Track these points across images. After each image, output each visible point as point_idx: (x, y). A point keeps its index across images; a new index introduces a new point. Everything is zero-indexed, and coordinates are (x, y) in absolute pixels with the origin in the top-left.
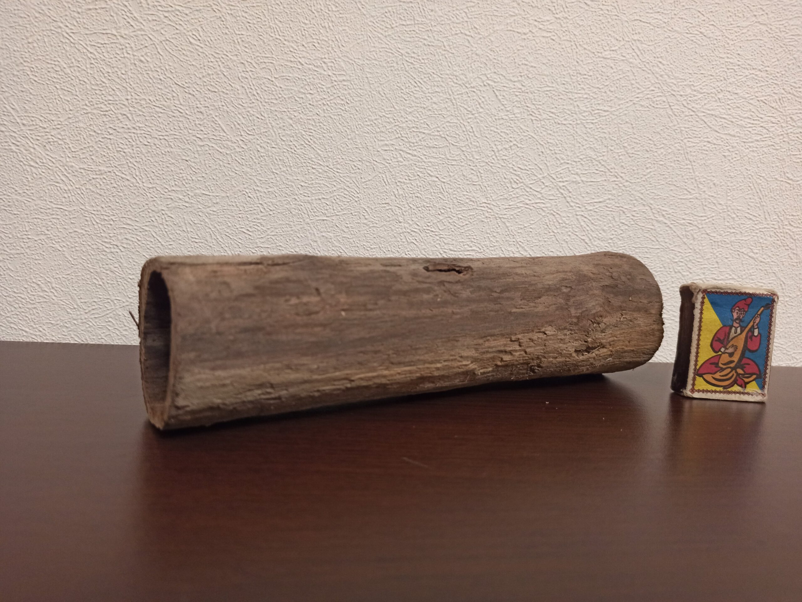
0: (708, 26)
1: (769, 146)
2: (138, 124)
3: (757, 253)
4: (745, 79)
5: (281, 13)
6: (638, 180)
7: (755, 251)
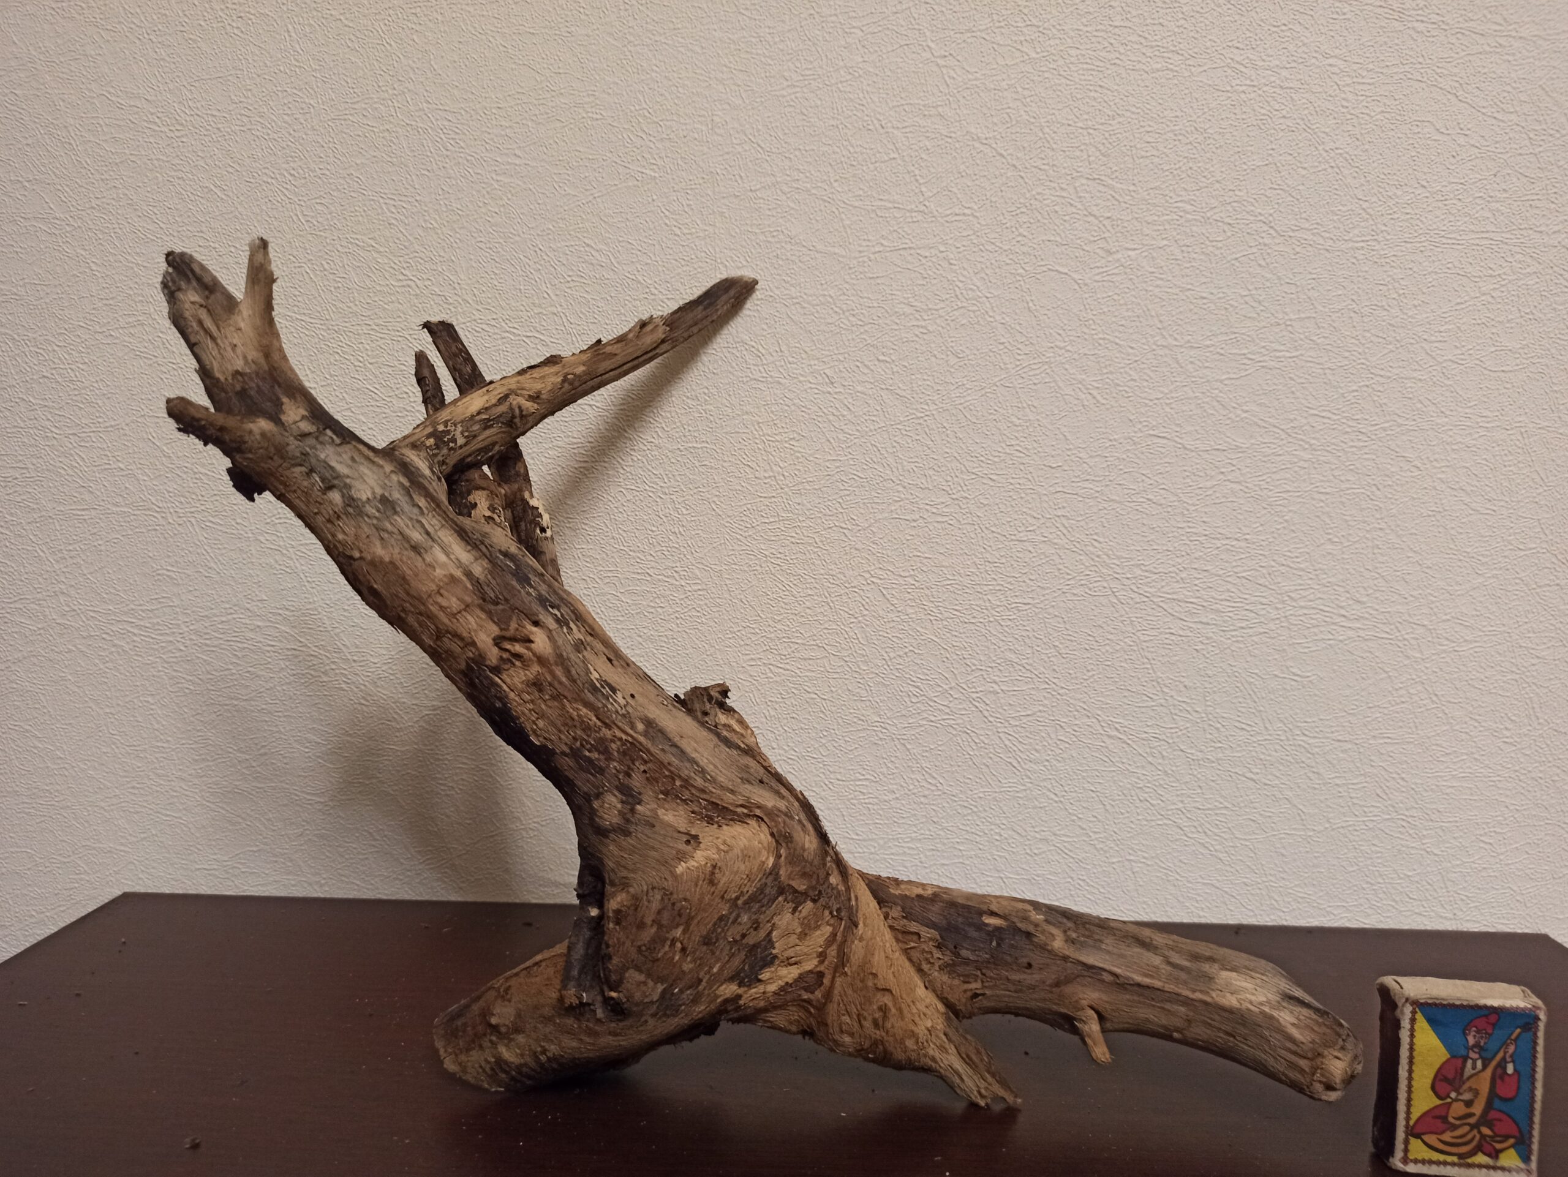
1: (1261, 634)
3: (1258, 773)
4: (1216, 552)
6: (1078, 686)
7: (1255, 770)
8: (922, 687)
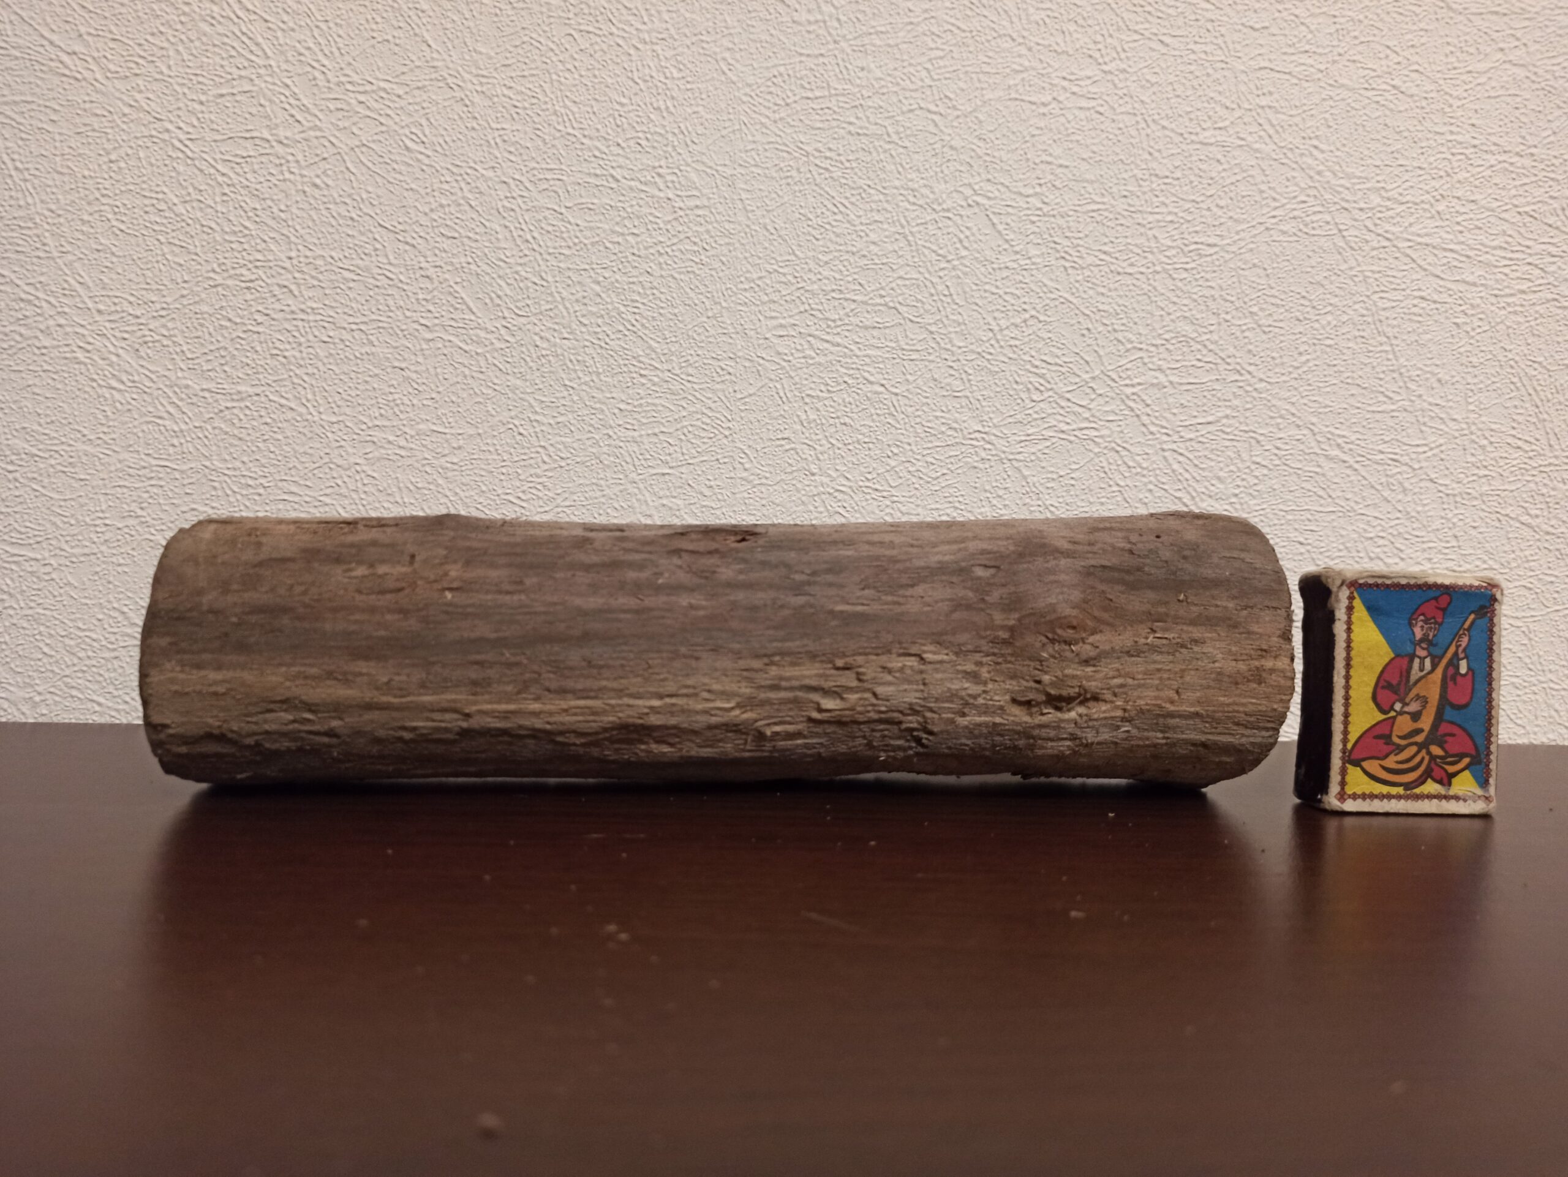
0: (1407, 73)
2: (310, 304)
4: (1488, 173)
5: (575, 86)
6: (1284, 378)
7: (1533, 512)
8: (1048, 376)
